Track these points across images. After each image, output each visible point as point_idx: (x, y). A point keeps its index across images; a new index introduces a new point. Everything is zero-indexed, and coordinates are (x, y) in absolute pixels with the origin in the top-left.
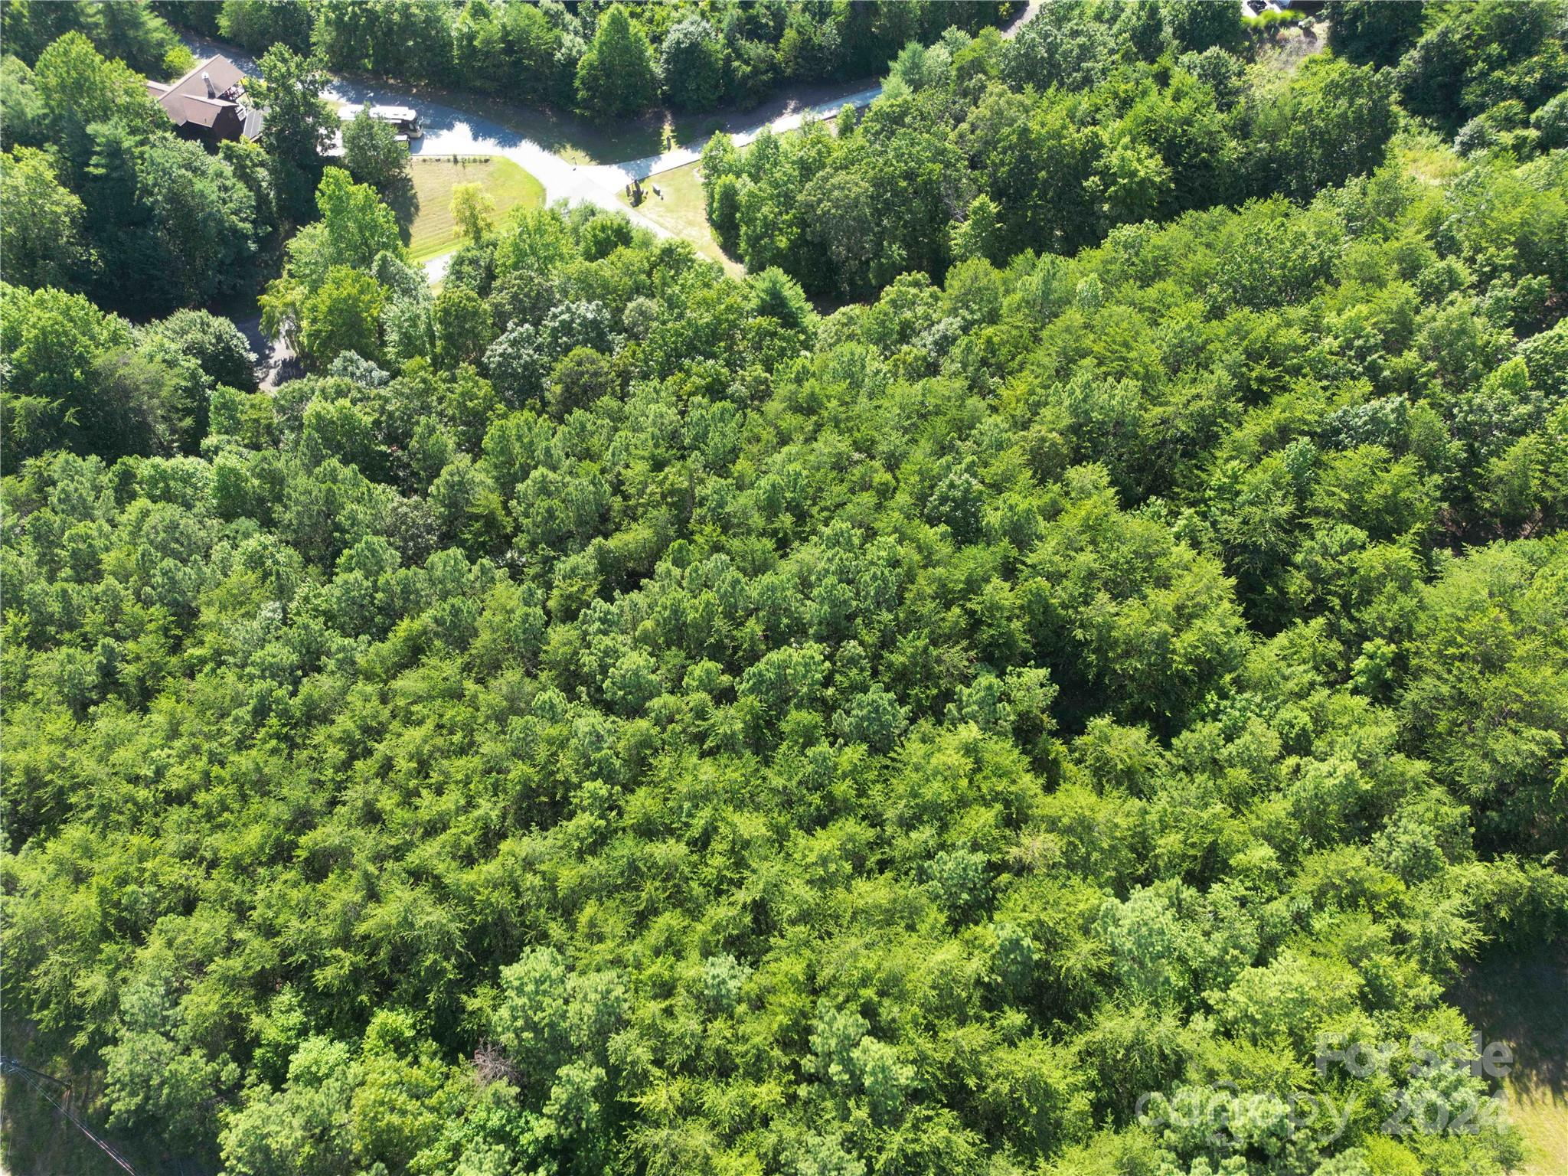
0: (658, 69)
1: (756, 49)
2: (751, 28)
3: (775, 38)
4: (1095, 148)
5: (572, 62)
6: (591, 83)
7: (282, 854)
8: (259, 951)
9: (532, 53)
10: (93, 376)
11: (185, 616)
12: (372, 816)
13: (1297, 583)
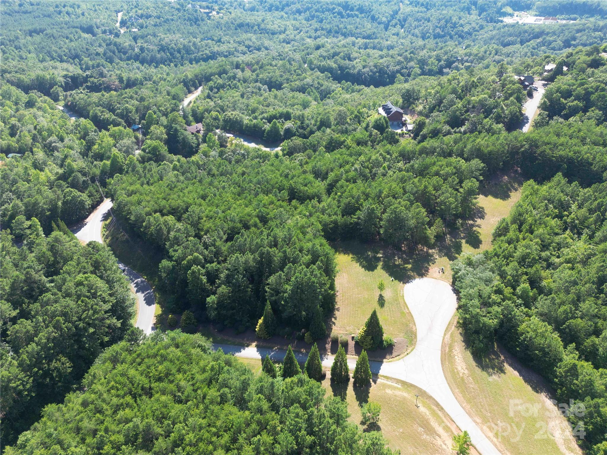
0: (282, 133)
1: (301, 131)
2: (302, 128)
3: (305, 130)
4: (344, 141)
5: (265, 130)
6: (268, 133)
7: (165, 199)
8: (156, 207)
9: (258, 127)
10: (160, 154)
11: (161, 179)
12: (179, 196)
13: (335, 189)
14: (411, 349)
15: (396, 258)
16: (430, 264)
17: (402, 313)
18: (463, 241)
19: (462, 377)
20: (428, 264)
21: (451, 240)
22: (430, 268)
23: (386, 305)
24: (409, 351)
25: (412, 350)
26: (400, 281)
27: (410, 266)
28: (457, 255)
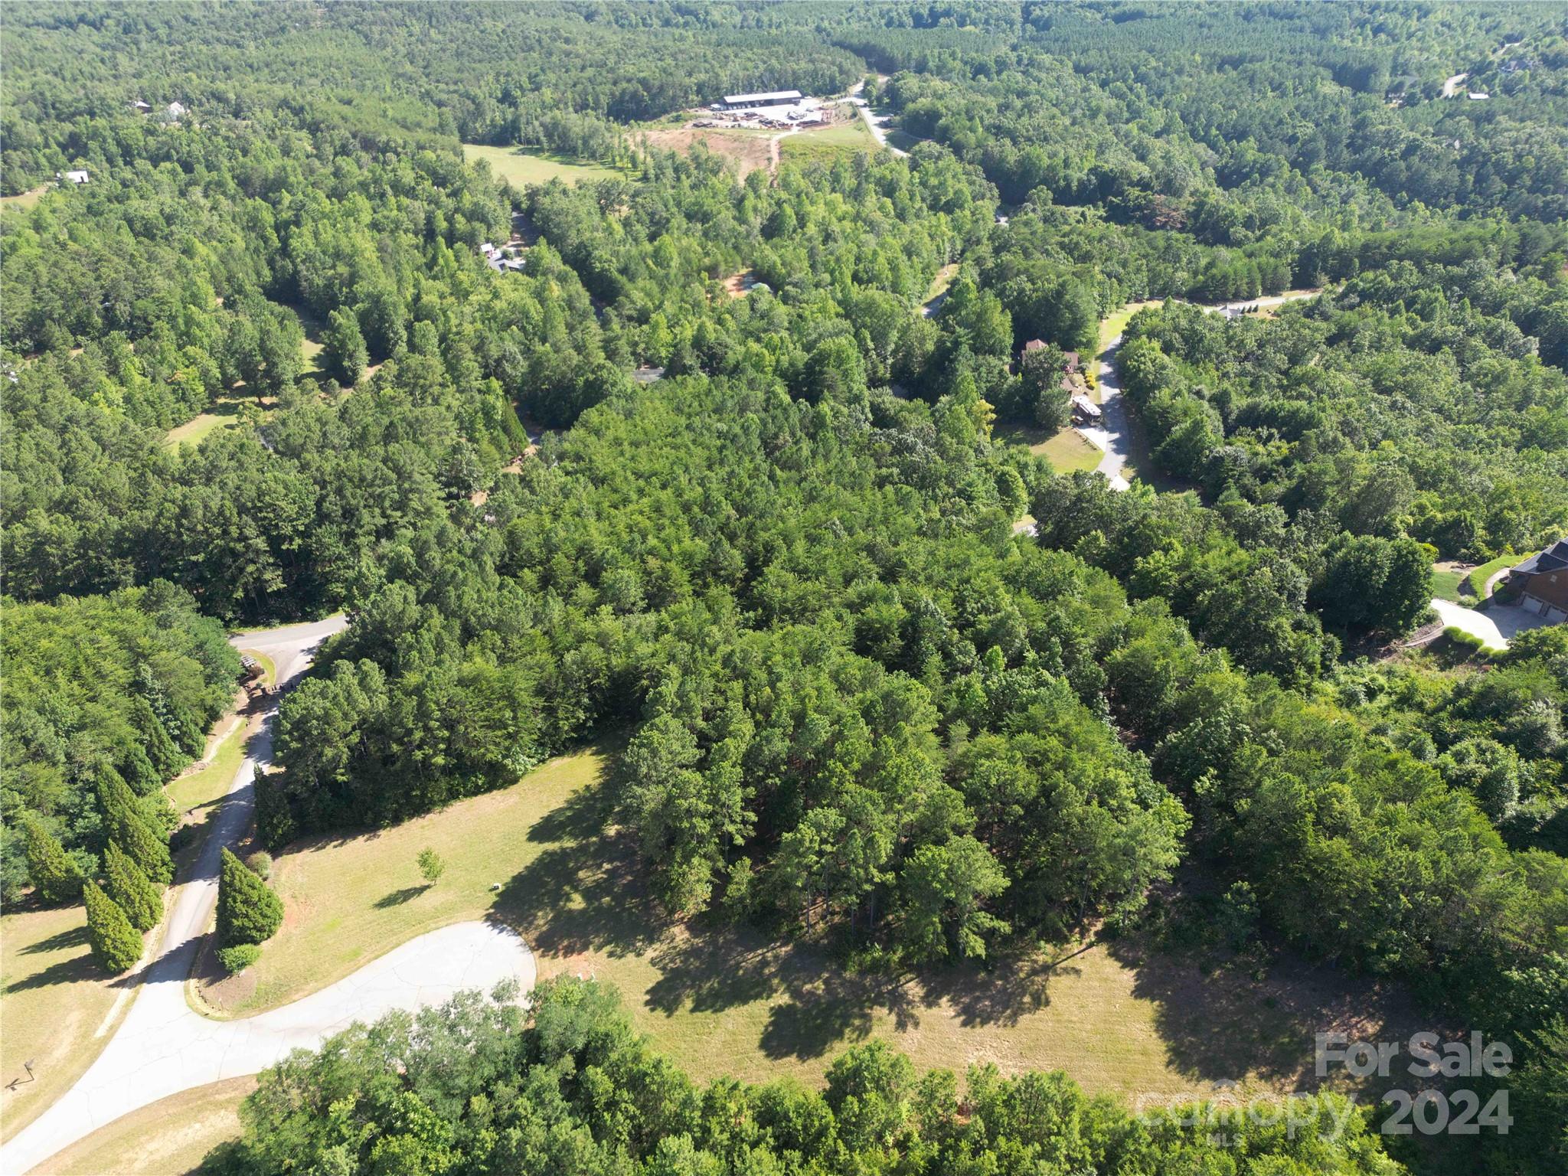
9: (1167, 421)
14: (226, 1014)
15: (606, 866)
16: (608, 948)
17: (356, 954)
18: (782, 999)
19: (118, 1162)
20: (608, 943)
21: (764, 963)
22: (590, 953)
23: (384, 911)
24: (218, 1014)
25: (218, 1019)
26: (495, 905)
27: (577, 903)
28: (689, 1004)
